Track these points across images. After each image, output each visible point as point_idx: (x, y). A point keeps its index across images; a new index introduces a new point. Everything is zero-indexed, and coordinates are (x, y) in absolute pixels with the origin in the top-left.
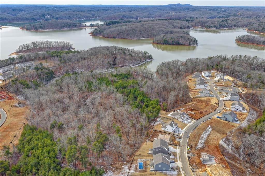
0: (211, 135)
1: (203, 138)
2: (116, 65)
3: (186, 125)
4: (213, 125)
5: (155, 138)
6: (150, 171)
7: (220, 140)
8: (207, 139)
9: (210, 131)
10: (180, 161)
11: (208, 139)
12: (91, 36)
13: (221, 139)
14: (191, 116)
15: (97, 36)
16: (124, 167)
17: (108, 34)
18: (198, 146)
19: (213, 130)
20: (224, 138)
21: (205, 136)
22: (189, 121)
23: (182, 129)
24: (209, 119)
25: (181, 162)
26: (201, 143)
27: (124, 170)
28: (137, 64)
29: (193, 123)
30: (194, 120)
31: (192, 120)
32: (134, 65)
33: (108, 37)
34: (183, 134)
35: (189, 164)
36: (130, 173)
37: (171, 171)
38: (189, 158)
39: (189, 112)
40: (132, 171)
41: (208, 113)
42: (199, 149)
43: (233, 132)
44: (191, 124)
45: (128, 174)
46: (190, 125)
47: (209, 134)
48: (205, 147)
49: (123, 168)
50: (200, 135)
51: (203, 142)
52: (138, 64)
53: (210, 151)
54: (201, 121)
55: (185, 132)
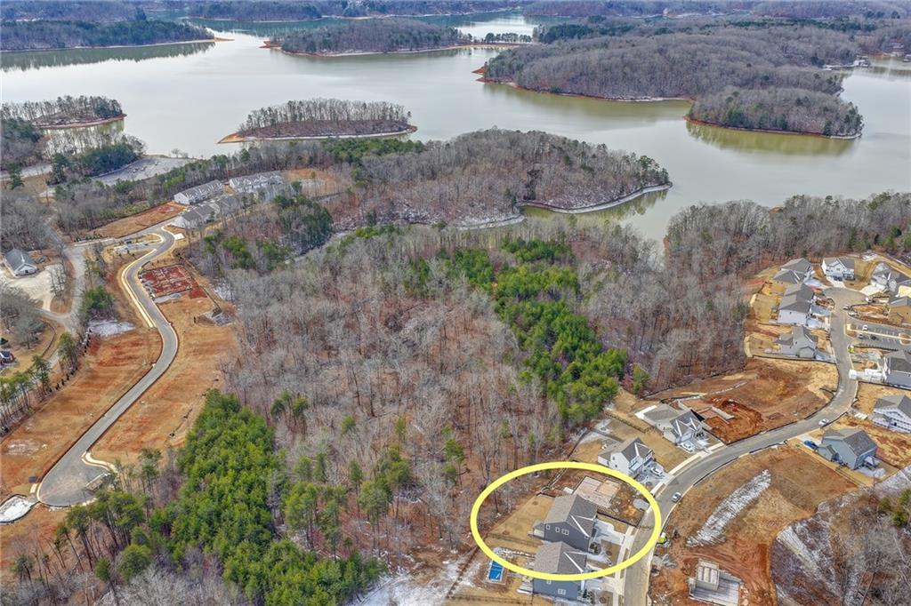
0: (760, 505)
1: (726, 509)
2: (534, 199)
3: (686, 458)
4: (779, 471)
5: (570, 486)
6: (519, 591)
7: (785, 527)
8: (739, 518)
9: (760, 490)
10: (621, 577)
11: (745, 516)
12: (479, 80)
13: (789, 525)
14: (714, 429)
15: (499, 82)
16: (446, 565)
17: (536, 78)
18: (700, 537)
19: (773, 486)
20: (801, 521)
21: (737, 506)
22: (702, 443)
23: (667, 468)
24: (776, 447)
25: (624, 580)
26: (714, 528)
27: (446, 576)
28: (608, 203)
29: (712, 453)
30: (721, 444)
31: (711, 443)
32: (597, 205)
33: (534, 90)
34: (664, 485)
35: (647, 590)
36: (457, 588)
37: (583, 602)
38: (654, 570)
39: (715, 409)
40: (466, 582)
41: (782, 422)
42: (699, 547)
43: (842, 505)
44: (702, 455)
45: (453, 588)
46: (700, 457)
47: (755, 501)
48: (722, 543)
49: (443, 568)
50: (719, 499)
51: (721, 523)
52: (613, 200)
53: (733, 559)
54: (743, 451)
55: (674, 482)
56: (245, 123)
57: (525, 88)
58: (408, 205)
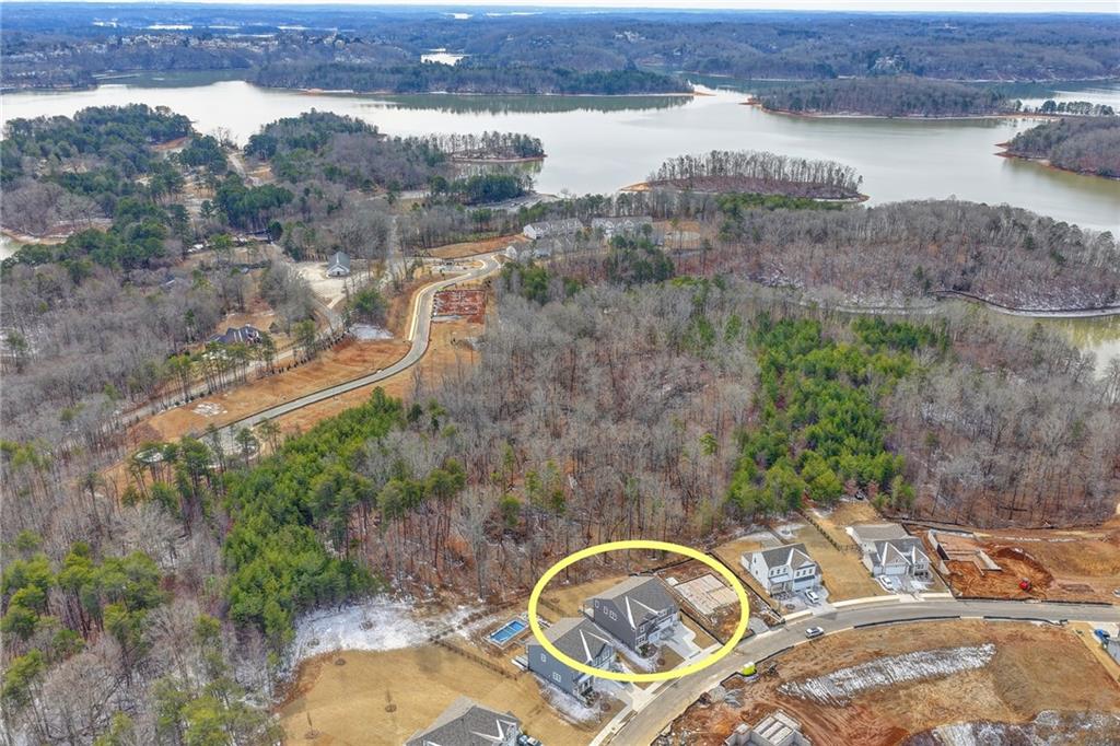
0: (944, 685)
1: (879, 670)
2: (968, 290)
3: (875, 595)
4: (1013, 652)
5: (678, 578)
6: (514, 662)
7: (960, 722)
8: (894, 688)
9: (960, 666)
10: (654, 693)
11: (907, 688)
12: (998, 154)
13: (973, 722)
14: (952, 574)
15: (1027, 158)
16: (459, 610)
17: (1079, 154)
18: (808, 687)
19: (987, 668)
20: (995, 725)
21: (901, 671)
22: (917, 584)
23: (834, 596)
24: (1038, 623)
25: (654, 697)
26: (841, 686)
27: (448, 619)
28: (1082, 310)
29: (923, 600)
30: (950, 595)
31: (933, 588)
32: (1061, 311)
33: (1073, 170)
34: (811, 614)
35: (674, 718)
36: (450, 635)
37: (578, 700)
38: (704, 699)
39: (983, 555)
40: (464, 633)
42: (798, 698)
43: (1087, 727)
44: (904, 598)
45: (445, 633)
46: (898, 600)
47: (942, 677)
48: (837, 707)
49: (454, 611)
50: (879, 654)
51: (858, 684)
52: (1092, 308)
53: (837, 730)
54: (974, 613)
55: (831, 616)
56: (657, 172)
57: (1061, 167)
58: (781, 272)
